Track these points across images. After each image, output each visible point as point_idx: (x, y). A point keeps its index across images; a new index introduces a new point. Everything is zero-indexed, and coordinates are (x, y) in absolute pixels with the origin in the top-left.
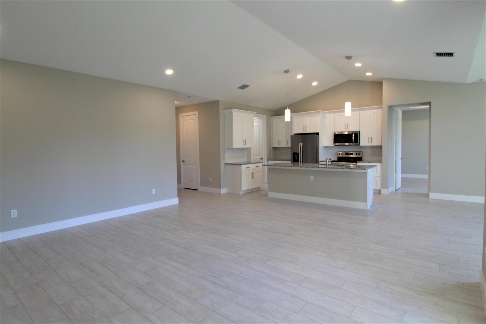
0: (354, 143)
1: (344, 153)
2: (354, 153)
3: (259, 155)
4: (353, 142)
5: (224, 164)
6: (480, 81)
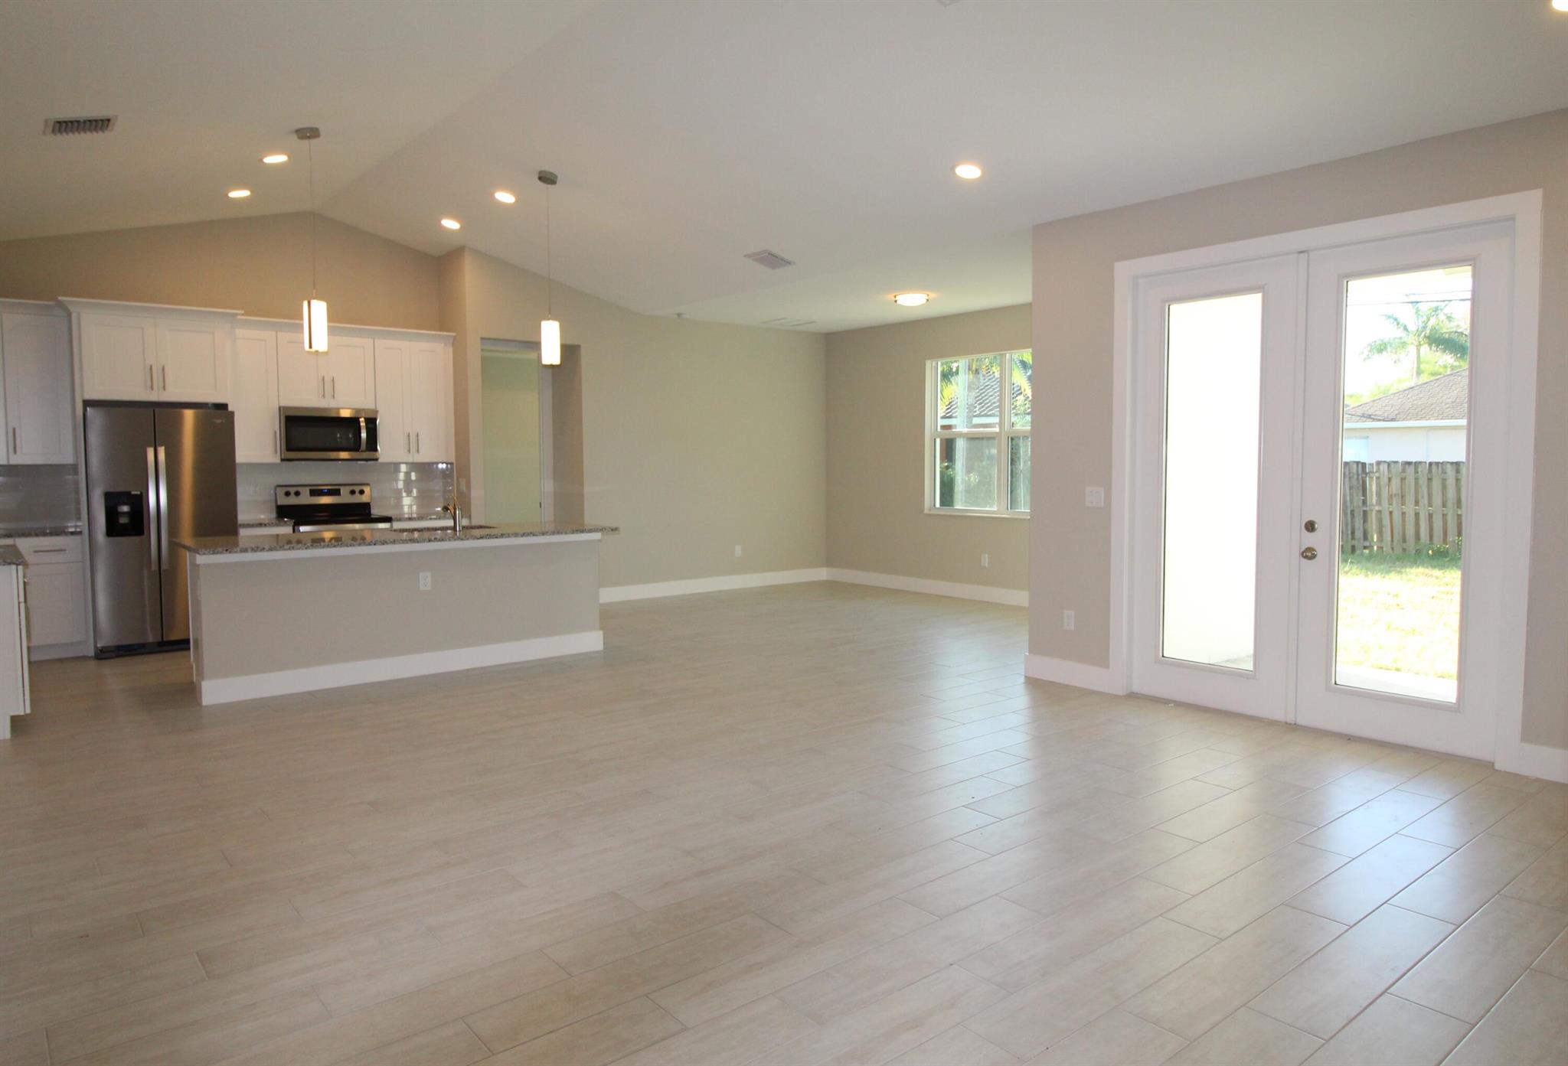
0: (363, 451)
1: (305, 492)
2: (344, 491)
4: (363, 447)
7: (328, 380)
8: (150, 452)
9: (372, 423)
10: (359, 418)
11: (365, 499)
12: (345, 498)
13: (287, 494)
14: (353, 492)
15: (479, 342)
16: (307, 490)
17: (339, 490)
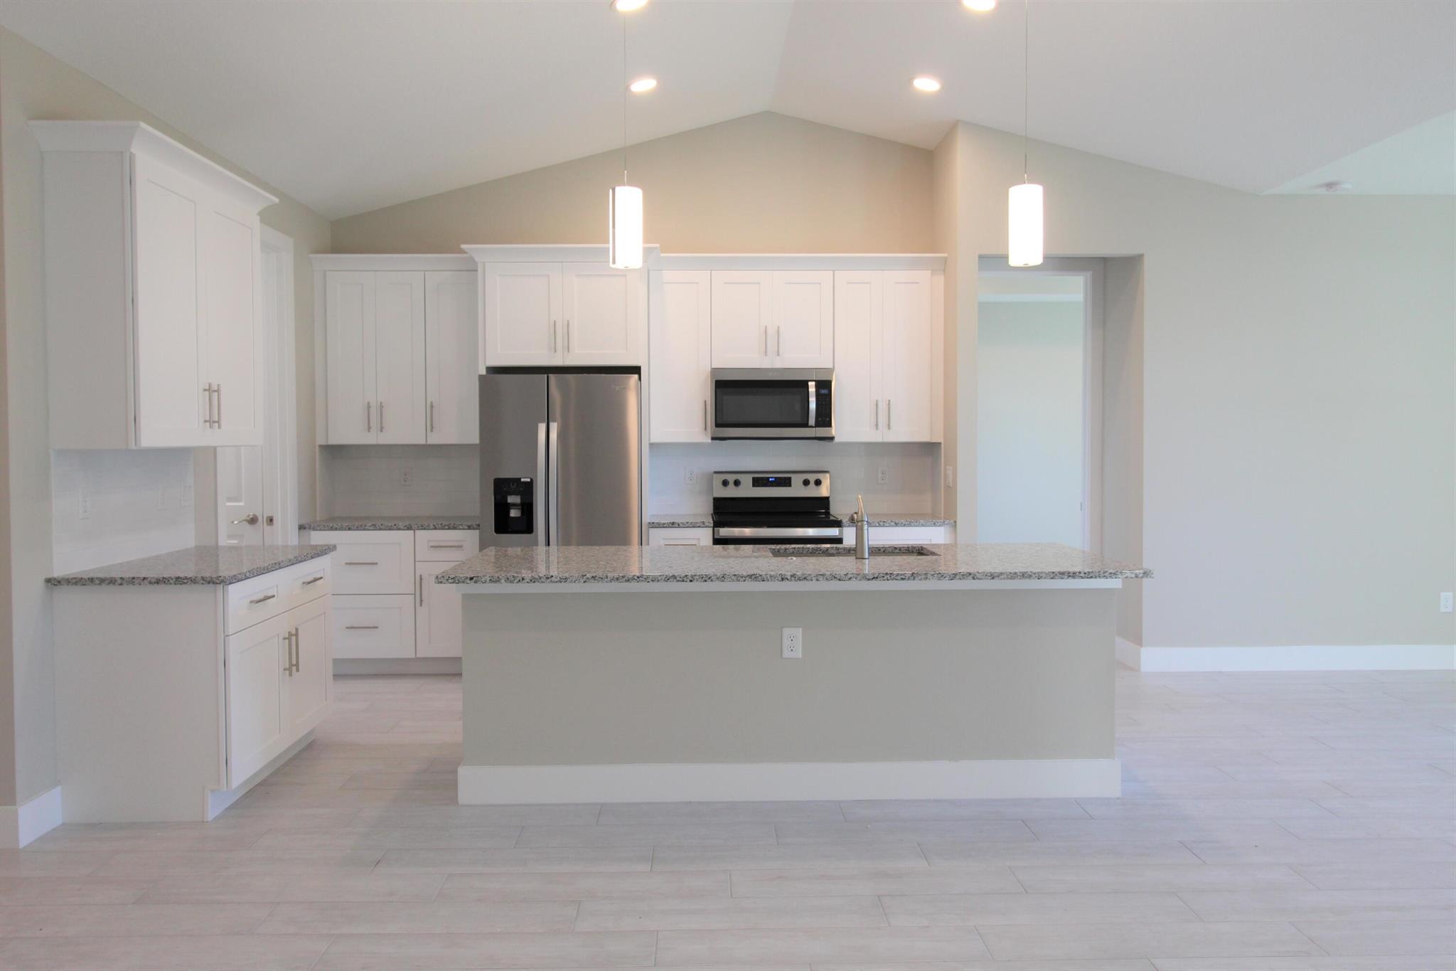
0: (812, 427)
1: (747, 480)
2: (797, 480)
3: (237, 500)
4: (812, 421)
5: (40, 583)
6: (1323, 191)
7: (771, 331)
8: (542, 428)
9: (824, 386)
10: (807, 381)
11: (824, 491)
12: (796, 490)
13: (725, 483)
14: (806, 483)
15: (977, 261)
16: (749, 479)
17: (790, 478)
